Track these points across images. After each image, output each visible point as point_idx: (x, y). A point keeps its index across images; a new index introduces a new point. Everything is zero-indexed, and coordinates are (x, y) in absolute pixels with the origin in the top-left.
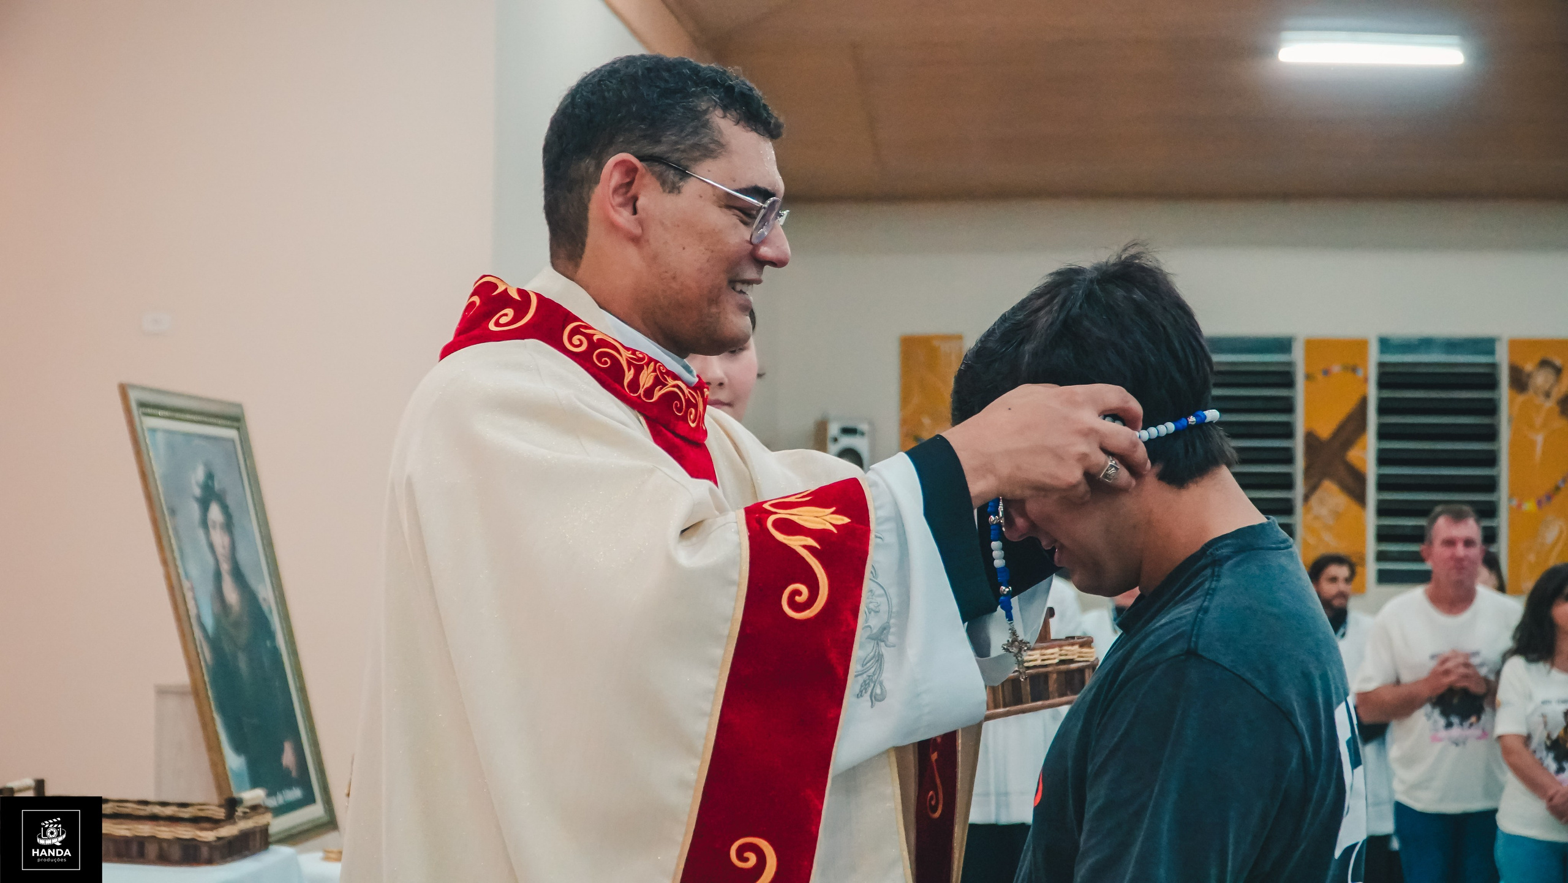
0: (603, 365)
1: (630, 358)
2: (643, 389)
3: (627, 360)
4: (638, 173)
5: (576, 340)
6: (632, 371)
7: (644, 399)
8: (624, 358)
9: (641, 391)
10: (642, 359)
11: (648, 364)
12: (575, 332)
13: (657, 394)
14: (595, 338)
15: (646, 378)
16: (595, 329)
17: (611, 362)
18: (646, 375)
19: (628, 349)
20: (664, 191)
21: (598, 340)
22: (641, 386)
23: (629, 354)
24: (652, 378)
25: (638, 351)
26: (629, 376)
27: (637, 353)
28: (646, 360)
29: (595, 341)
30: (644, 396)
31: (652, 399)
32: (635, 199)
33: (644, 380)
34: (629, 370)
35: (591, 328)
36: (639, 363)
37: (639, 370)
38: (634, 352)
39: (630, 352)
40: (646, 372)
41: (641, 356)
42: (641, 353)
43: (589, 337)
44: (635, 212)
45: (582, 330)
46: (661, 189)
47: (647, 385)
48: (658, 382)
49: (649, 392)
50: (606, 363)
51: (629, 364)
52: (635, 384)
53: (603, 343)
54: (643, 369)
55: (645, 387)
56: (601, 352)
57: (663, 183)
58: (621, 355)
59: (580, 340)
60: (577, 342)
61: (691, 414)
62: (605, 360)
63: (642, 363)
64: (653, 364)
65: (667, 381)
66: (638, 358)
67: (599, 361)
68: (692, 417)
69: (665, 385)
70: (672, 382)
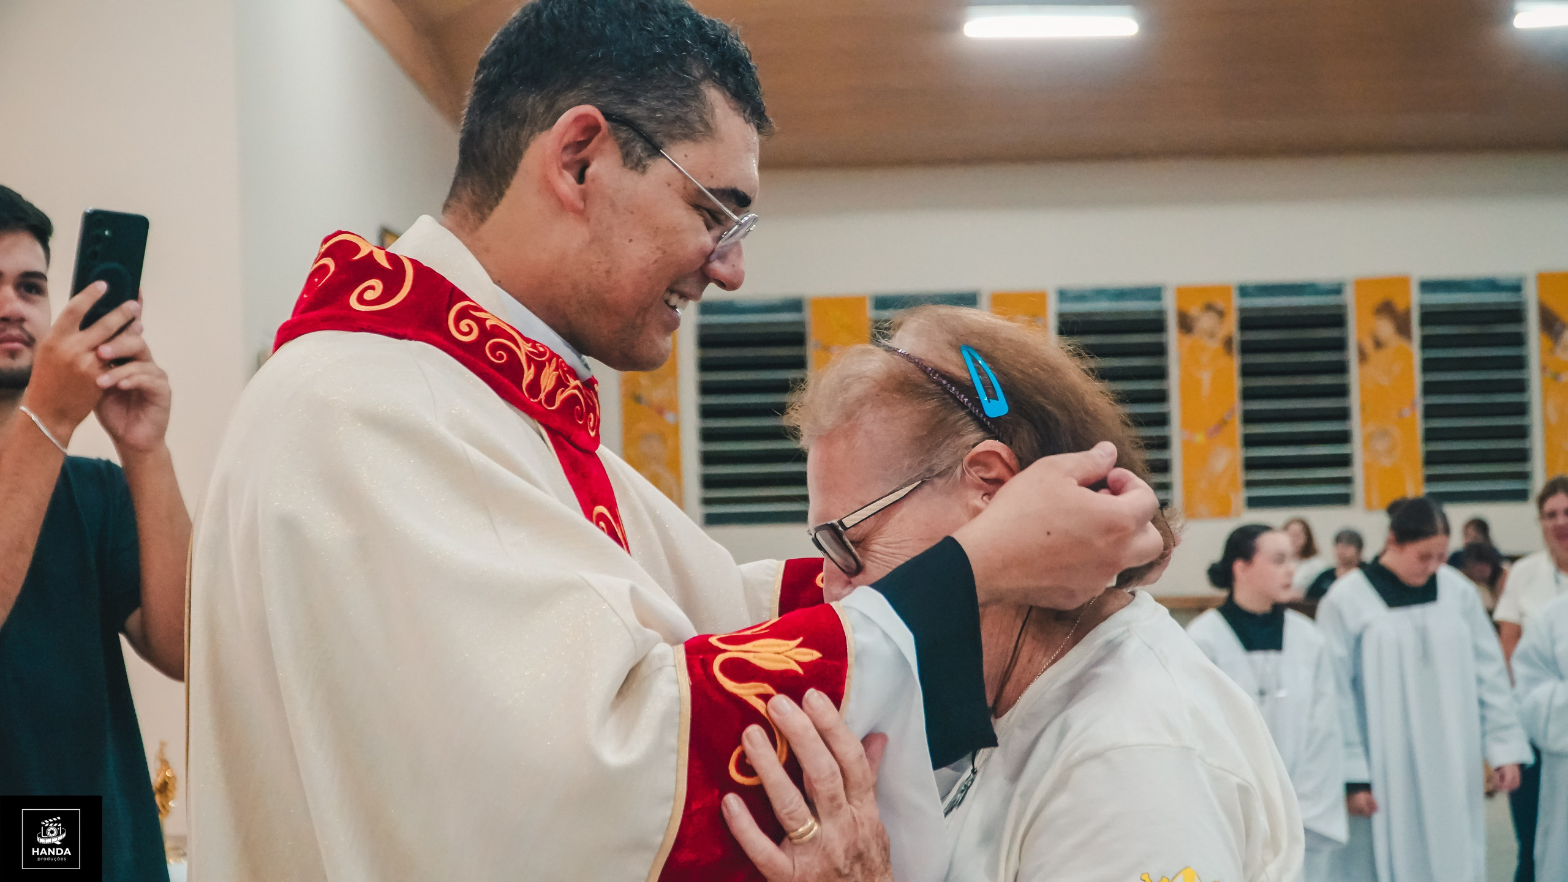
0: (497, 359)
1: (531, 353)
2: (544, 394)
3: (526, 354)
4: (600, 135)
5: (464, 325)
6: (533, 367)
7: (545, 406)
8: (523, 351)
9: (542, 396)
10: (542, 354)
11: (550, 360)
12: (463, 313)
13: (560, 398)
14: (488, 323)
15: (548, 380)
16: (486, 312)
17: (507, 355)
18: (547, 376)
19: (527, 340)
20: (625, 164)
21: (492, 326)
22: (542, 389)
23: (527, 347)
24: (554, 379)
25: (538, 343)
26: (529, 375)
27: (538, 346)
28: (548, 355)
29: (489, 328)
30: (546, 401)
31: (553, 405)
32: (584, 165)
33: (545, 380)
34: (529, 368)
35: (481, 310)
36: (540, 358)
37: (540, 368)
38: (534, 343)
39: (530, 344)
40: (548, 370)
41: (541, 349)
42: (541, 345)
43: (481, 322)
44: (581, 178)
45: (471, 312)
46: (622, 162)
47: (549, 388)
48: (561, 383)
49: (551, 397)
50: (501, 356)
51: (529, 360)
52: (535, 386)
53: (497, 331)
54: (545, 366)
55: (546, 390)
56: (494, 343)
57: (626, 156)
58: (519, 347)
59: (469, 325)
60: (466, 329)
61: (590, 421)
62: (501, 354)
63: (543, 359)
64: (554, 360)
65: (569, 382)
66: (539, 351)
67: (493, 354)
68: (592, 425)
69: (567, 386)
70: (573, 383)
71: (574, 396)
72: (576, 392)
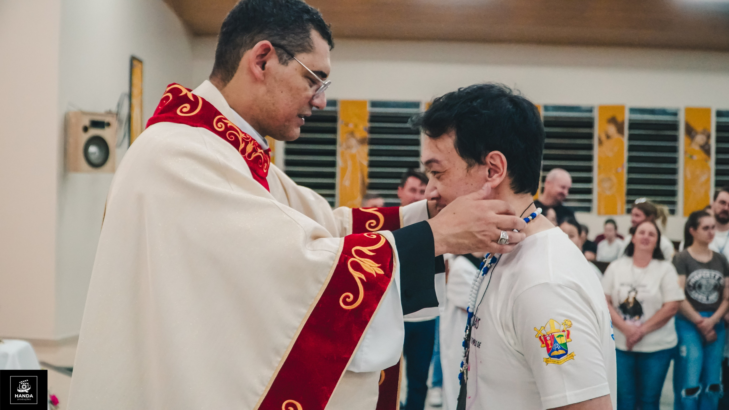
0: (231, 139)
1: (244, 137)
4: (271, 52)
5: (219, 124)
6: (244, 143)
7: (247, 158)
8: (241, 137)
9: (246, 154)
11: (251, 141)
12: (219, 120)
13: (253, 156)
14: (229, 125)
15: (250, 148)
16: (228, 120)
17: (234, 137)
18: (249, 146)
19: (243, 133)
20: (280, 63)
21: (231, 126)
22: (247, 151)
23: (243, 135)
24: (252, 148)
25: (246, 134)
26: (242, 146)
27: (247, 135)
28: (250, 139)
29: (228, 127)
31: (250, 158)
32: (264, 63)
33: (248, 149)
34: (242, 143)
35: (226, 119)
36: (247, 140)
37: (247, 144)
38: (245, 134)
39: (244, 134)
41: (248, 137)
42: (249, 135)
43: (226, 124)
44: (263, 69)
45: (223, 120)
46: (278, 62)
47: (250, 151)
48: (255, 150)
49: (251, 154)
50: (232, 138)
51: (243, 140)
52: (244, 150)
53: (232, 128)
54: (249, 143)
56: (230, 132)
57: (280, 59)
58: (239, 135)
59: (221, 125)
60: (220, 126)
61: (265, 166)
62: (232, 137)
63: (248, 140)
64: (253, 141)
65: (258, 150)
66: (247, 137)
67: (229, 137)
68: (265, 167)
69: (256, 152)
70: (259, 151)
71: (259, 156)
72: (261, 154)
